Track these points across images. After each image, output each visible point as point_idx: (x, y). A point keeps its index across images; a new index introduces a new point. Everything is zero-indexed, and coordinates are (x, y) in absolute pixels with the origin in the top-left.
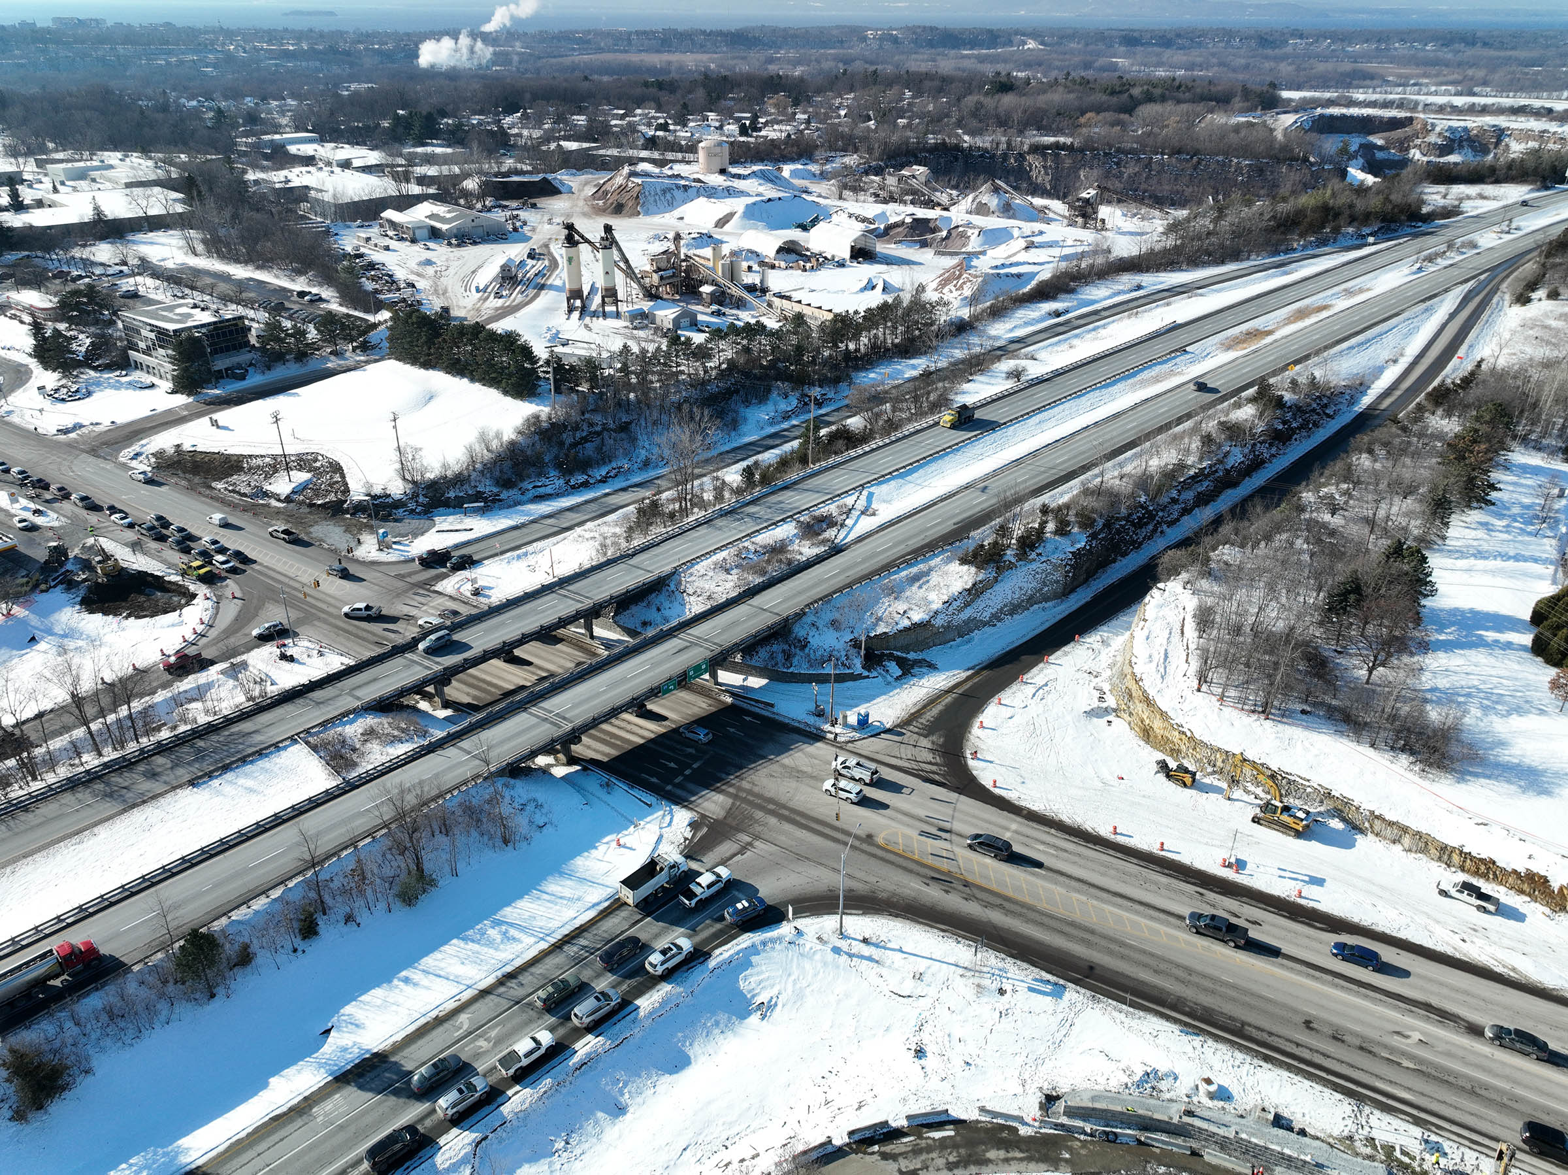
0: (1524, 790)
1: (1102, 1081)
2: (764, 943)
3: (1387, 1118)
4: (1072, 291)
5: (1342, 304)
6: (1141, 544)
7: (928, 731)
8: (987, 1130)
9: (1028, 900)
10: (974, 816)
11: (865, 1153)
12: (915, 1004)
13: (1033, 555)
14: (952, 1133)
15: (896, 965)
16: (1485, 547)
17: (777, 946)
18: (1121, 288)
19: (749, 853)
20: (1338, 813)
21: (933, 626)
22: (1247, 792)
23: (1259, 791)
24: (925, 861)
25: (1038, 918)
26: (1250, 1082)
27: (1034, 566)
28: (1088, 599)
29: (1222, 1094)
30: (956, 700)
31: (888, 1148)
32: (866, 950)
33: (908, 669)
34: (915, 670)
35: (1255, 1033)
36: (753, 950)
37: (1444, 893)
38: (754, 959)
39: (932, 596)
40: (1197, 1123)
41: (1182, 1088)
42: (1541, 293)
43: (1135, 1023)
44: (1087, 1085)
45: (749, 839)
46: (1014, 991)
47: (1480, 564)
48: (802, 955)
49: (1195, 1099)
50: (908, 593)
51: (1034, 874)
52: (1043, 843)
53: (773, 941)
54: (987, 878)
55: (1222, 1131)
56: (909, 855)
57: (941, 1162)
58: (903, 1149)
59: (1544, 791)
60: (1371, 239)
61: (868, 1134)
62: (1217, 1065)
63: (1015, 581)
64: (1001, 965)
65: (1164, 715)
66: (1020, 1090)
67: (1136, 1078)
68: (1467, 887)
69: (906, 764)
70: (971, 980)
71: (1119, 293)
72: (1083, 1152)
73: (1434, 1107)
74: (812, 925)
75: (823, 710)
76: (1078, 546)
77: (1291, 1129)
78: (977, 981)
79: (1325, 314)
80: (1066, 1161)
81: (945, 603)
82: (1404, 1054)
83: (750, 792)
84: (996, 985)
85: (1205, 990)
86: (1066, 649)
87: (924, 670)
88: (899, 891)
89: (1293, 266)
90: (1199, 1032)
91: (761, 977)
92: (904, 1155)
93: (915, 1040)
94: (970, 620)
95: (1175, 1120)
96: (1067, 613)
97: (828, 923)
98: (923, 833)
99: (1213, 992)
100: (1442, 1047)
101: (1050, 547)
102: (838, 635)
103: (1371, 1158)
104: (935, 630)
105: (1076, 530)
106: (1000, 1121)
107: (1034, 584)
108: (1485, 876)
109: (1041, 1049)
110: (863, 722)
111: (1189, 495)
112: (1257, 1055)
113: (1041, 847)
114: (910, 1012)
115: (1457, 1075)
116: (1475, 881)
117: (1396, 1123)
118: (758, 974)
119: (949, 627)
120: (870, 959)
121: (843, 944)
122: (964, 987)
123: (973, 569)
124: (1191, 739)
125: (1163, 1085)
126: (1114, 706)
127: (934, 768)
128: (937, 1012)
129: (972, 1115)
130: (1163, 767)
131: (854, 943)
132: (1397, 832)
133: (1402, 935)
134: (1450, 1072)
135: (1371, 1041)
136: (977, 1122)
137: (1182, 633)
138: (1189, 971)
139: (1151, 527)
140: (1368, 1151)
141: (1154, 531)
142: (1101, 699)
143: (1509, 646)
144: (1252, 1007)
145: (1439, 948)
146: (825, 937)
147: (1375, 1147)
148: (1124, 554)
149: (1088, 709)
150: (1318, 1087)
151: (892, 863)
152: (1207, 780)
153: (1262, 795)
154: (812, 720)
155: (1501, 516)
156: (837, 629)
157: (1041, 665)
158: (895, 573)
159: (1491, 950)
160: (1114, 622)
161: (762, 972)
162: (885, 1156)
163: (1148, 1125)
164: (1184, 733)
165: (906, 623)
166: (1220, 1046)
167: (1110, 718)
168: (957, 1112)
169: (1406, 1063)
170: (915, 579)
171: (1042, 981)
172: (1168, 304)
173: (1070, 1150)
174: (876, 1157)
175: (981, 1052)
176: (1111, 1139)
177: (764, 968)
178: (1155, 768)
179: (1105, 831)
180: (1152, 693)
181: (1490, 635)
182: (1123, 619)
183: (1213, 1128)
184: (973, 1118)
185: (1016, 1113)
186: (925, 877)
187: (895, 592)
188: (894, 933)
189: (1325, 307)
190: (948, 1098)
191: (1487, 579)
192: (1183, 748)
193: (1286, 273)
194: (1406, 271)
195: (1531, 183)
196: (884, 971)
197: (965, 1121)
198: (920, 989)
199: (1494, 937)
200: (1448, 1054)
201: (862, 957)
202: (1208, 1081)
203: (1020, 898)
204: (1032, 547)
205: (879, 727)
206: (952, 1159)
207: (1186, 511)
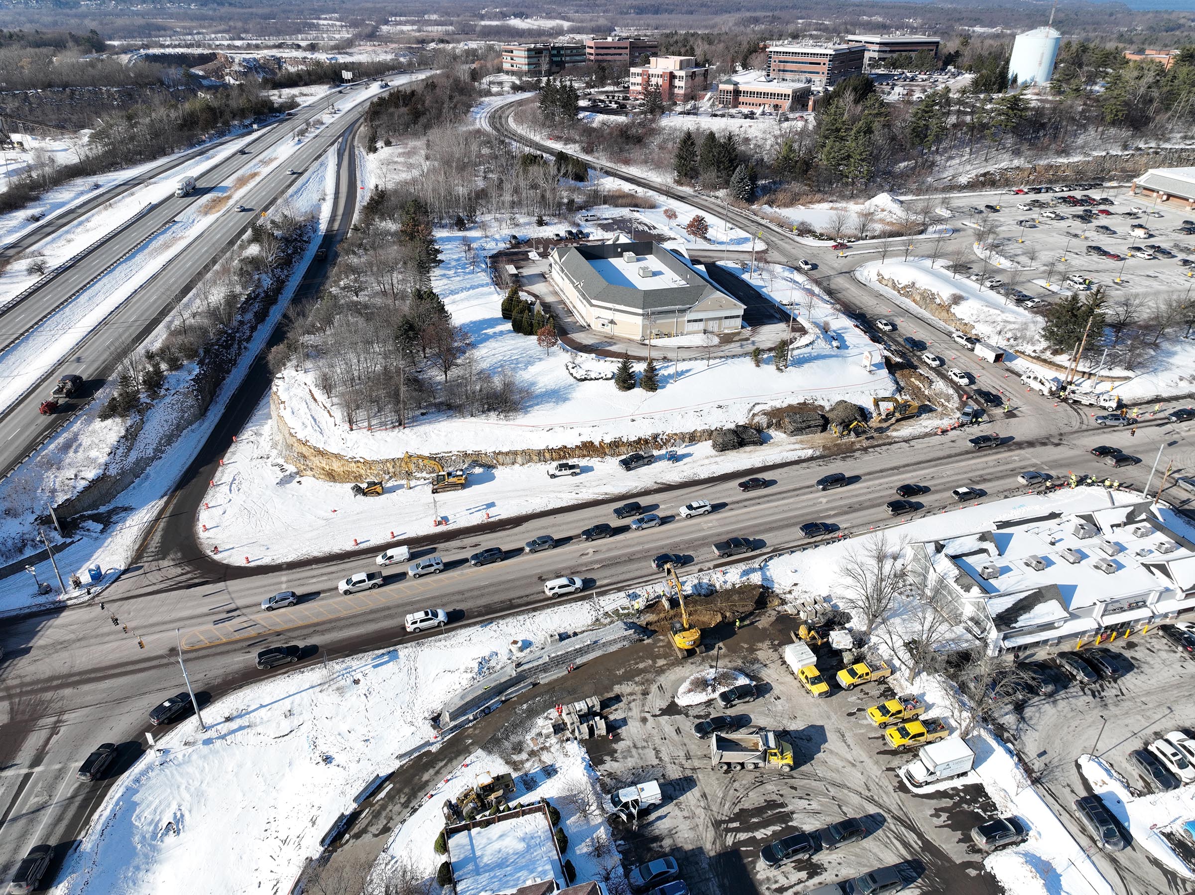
0: (557, 403)
1: (457, 686)
2: (137, 780)
3: (607, 597)
4: (37, 199)
5: (265, 171)
6: (235, 360)
7: (162, 553)
8: (411, 767)
9: (331, 617)
10: (248, 589)
11: (342, 846)
12: (299, 734)
13: (163, 392)
14: (391, 786)
15: (265, 719)
16: (453, 288)
17: (150, 774)
18: (81, 189)
19: (62, 729)
20: (476, 463)
21: (110, 476)
22: (418, 479)
23: (424, 474)
24: (234, 639)
25: (347, 622)
26: (534, 628)
27: (168, 400)
28: (223, 411)
29: (526, 644)
30: (168, 522)
31: (356, 830)
32: (234, 725)
33: (107, 521)
34: (114, 518)
35: (519, 601)
36: (130, 791)
37: (553, 476)
38: (136, 798)
39: (93, 454)
40: (526, 667)
41: (503, 657)
42: (379, 144)
43: (453, 641)
44: (450, 696)
45: (54, 719)
46: (365, 675)
47: (457, 297)
48: (179, 765)
49: (514, 658)
50: (68, 461)
51: (323, 599)
52: (314, 577)
53: (144, 773)
54: (291, 621)
55: (541, 662)
56: (218, 642)
57: (398, 808)
58: (366, 822)
59: (565, 399)
60: (255, 126)
61: (334, 833)
62: (513, 631)
63: (158, 416)
64: (344, 666)
65: (338, 456)
66: (413, 729)
67: (476, 670)
68: (562, 467)
69: (162, 586)
70: (330, 689)
71: (82, 193)
72: (477, 732)
73: (621, 578)
74: (174, 739)
75: (48, 586)
76: (195, 373)
77: (569, 637)
78: (335, 687)
79: (258, 179)
80: (472, 744)
81: (109, 454)
82: (592, 563)
83: (22, 685)
84: (349, 681)
85: (477, 597)
86: (231, 449)
87: (123, 514)
88: (229, 670)
89: (211, 152)
90: (491, 621)
91: (153, 807)
92: (370, 824)
93: (317, 754)
94: (138, 462)
95: (514, 674)
96: (213, 427)
97: (188, 727)
98: (216, 622)
99: (482, 595)
100: (604, 548)
101: (173, 381)
102: (20, 520)
103: (612, 622)
104: (113, 480)
105: (185, 362)
106: (416, 755)
107: (175, 414)
108: (565, 457)
109: (407, 698)
110: (97, 577)
111: (249, 316)
112: (528, 611)
113: (314, 580)
114: (300, 740)
115: (619, 557)
116: (565, 461)
117: (612, 596)
118: (148, 806)
119: (123, 472)
120: (241, 728)
121: (211, 734)
122: (328, 698)
123: (118, 420)
124: (366, 462)
125: (493, 663)
126: (295, 470)
127: (189, 576)
128: (319, 726)
129: (395, 765)
130: (358, 490)
131: (219, 727)
132: (513, 457)
133: (550, 507)
134: (615, 557)
135: (574, 567)
136: (402, 766)
137: (315, 400)
138: (461, 593)
139: (236, 346)
140: (609, 620)
141: (240, 348)
142: (282, 470)
143: (502, 333)
144: (508, 589)
145: (570, 503)
146: (191, 739)
147: (610, 616)
148: (229, 372)
149: (278, 480)
150: (568, 606)
151: (208, 656)
152: (390, 484)
153: (428, 476)
154: (42, 599)
155: (449, 269)
156: (15, 516)
157: (220, 469)
158: (43, 449)
159: (591, 491)
160: (254, 418)
161: (151, 802)
162: (357, 836)
163: (500, 689)
164: (358, 462)
165: (84, 483)
166: (507, 620)
167: (298, 479)
168: (384, 772)
169: (596, 566)
170: (67, 447)
171: (378, 657)
172: (132, 194)
173: (469, 737)
174: (351, 841)
175: (369, 728)
176: (487, 712)
177: (150, 798)
178: (352, 493)
179: (349, 547)
180: (321, 446)
181: (490, 331)
182: (259, 413)
183: (535, 664)
184: (397, 766)
185: (422, 742)
186: (242, 648)
187: (55, 463)
188: (248, 698)
189: (255, 175)
190: (371, 769)
191: (466, 304)
192: (363, 472)
193: (208, 158)
194: (292, 143)
195: (327, 83)
196: (259, 729)
197: (393, 773)
198: (296, 721)
199: (588, 484)
200: (609, 550)
201: (233, 732)
202: (515, 642)
203: (324, 619)
204: (159, 386)
205: (114, 574)
206: (402, 800)
207: (253, 329)
